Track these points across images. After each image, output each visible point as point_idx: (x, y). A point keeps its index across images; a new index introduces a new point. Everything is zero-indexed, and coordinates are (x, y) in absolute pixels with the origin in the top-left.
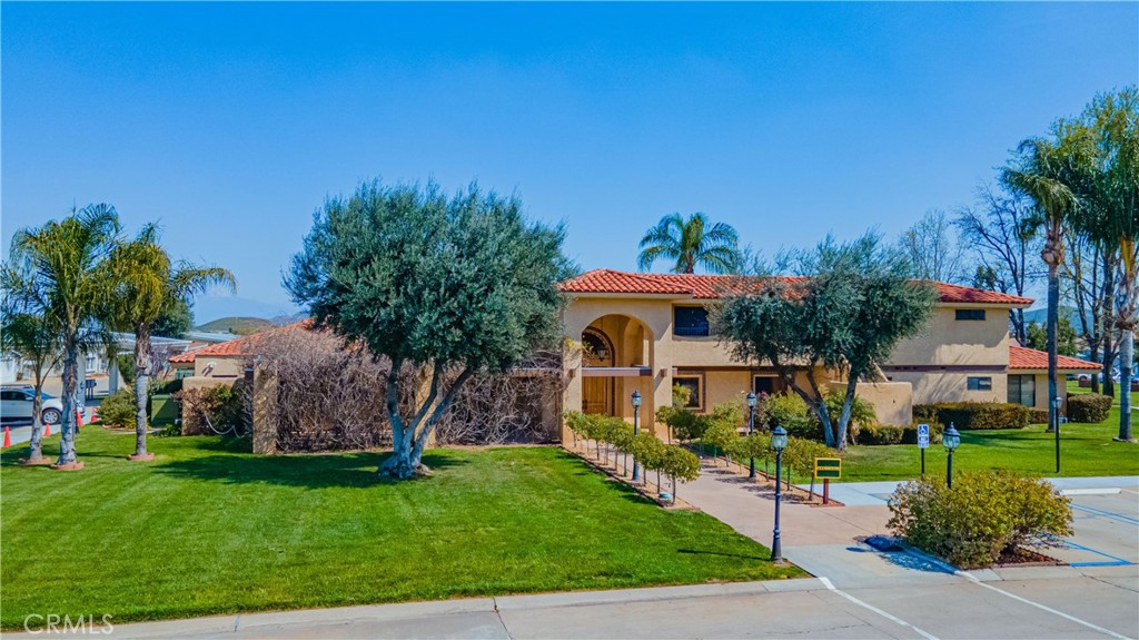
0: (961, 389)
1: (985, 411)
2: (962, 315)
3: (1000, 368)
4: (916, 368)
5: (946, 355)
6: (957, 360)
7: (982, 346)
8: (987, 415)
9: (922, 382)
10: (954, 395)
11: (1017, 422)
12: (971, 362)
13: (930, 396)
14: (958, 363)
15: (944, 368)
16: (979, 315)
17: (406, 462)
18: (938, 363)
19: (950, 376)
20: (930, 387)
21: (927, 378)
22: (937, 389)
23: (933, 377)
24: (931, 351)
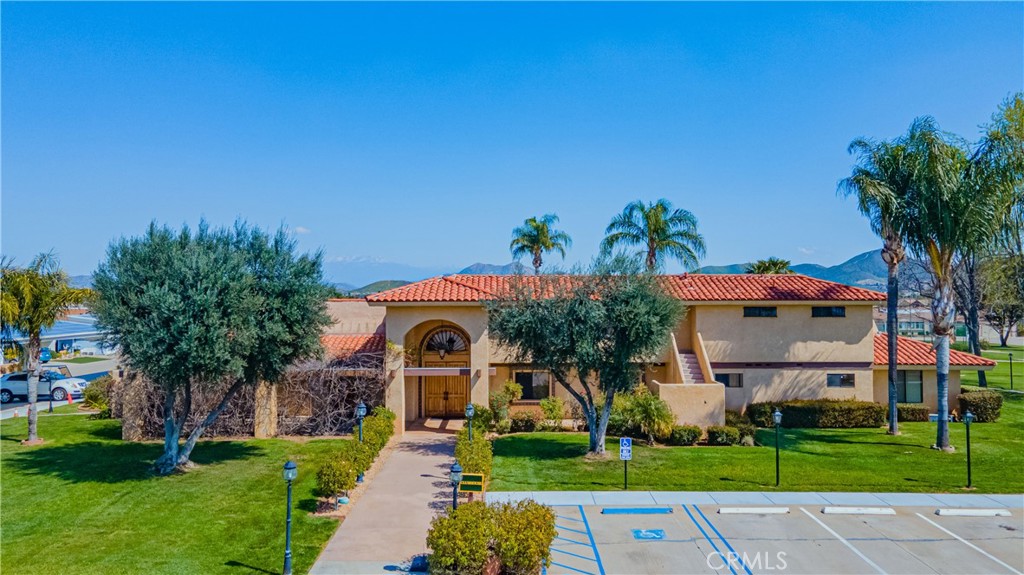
0: (820, 386)
1: (834, 410)
2: (817, 312)
3: (865, 365)
4: (769, 365)
5: (802, 351)
6: (814, 357)
7: (842, 343)
8: (837, 414)
9: (777, 380)
10: (813, 392)
11: (871, 421)
12: (830, 360)
13: (786, 392)
14: (814, 361)
15: (800, 365)
16: (840, 312)
17: (171, 459)
18: (792, 360)
19: (809, 372)
20: (786, 384)
21: (782, 375)
22: (794, 384)
23: (789, 374)
24: (786, 347)
